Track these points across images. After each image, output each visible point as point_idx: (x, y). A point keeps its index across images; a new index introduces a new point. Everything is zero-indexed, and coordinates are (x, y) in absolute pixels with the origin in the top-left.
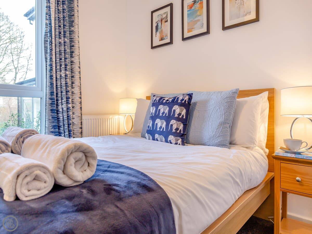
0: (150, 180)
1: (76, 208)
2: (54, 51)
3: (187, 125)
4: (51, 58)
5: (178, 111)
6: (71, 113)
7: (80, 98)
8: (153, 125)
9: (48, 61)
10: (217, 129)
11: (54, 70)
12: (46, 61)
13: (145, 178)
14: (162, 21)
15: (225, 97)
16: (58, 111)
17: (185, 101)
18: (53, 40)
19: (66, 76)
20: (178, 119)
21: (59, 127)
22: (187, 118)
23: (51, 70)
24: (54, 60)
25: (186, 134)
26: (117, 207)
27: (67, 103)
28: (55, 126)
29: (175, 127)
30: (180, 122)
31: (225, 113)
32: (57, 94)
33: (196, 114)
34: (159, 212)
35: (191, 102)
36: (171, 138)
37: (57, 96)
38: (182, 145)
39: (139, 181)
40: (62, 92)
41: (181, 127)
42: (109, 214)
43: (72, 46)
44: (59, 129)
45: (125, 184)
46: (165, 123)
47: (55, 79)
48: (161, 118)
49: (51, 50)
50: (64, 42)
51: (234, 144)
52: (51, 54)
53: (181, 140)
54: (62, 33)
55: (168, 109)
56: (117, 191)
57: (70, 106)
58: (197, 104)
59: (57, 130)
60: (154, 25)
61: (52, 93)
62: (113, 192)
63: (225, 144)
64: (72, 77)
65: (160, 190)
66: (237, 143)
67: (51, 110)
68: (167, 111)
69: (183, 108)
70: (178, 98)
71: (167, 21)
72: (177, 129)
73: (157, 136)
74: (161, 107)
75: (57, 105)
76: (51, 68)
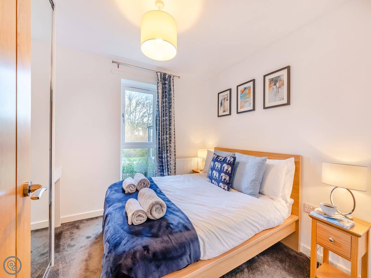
0: (190, 223)
1: (151, 235)
2: (160, 125)
3: (232, 177)
4: (159, 129)
5: (226, 168)
6: (169, 159)
7: (175, 149)
8: (212, 173)
9: (158, 130)
10: (250, 184)
11: (161, 135)
12: (157, 131)
13: (188, 222)
14: (224, 99)
15: (257, 162)
16: (162, 157)
17: (231, 161)
18: (160, 119)
19: (166, 138)
20: (226, 173)
21: (163, 166)
22: (232, 173)
23: (159, 135)
24: (160, 129)
25: (231, 183)
26: (169, 237)
27: (167, 153)
28: (160, 166)
29: (223, 178)
30: (227, 175)
31: (256, 174)
32: (162, 148)
33: (238, 170)
34: (190, 242)
35: (235, 162)
36: (221, 184)
37: (162, 149)
38: (228, 191)
39: (184, 223)
40: (164, 147)
41: (228, 178)
42: (164, 241)
43: (170, 120)
44: (163, 167)
45: (176, 224)
46: (218, 174)
47: (161, 140)
48: (216, 170)
49: (159, 124)
50: (166, 119)
51: (263, 194)
52: (159, 127)
53: (227, 187)
54: (165, 114)
55: (220, 165)
56: (171, 228)
57: (168, 154)
58: (240, 164)
59: (162, 168)
60: (220, 102)
61: (159, 148)
62: (169, 228)
63: (255, 194)
64: (170, 137)
65: (193, 230)
66: (265, 194)
67: (159, 157)
68: (219, 167)
69: (229, 166)
70: (227, 159)
71: (227, 100)
72: (225, 179)
73: (213, 181)
74: (216, 163)
75: (162, 154)
76: (159, 134)
